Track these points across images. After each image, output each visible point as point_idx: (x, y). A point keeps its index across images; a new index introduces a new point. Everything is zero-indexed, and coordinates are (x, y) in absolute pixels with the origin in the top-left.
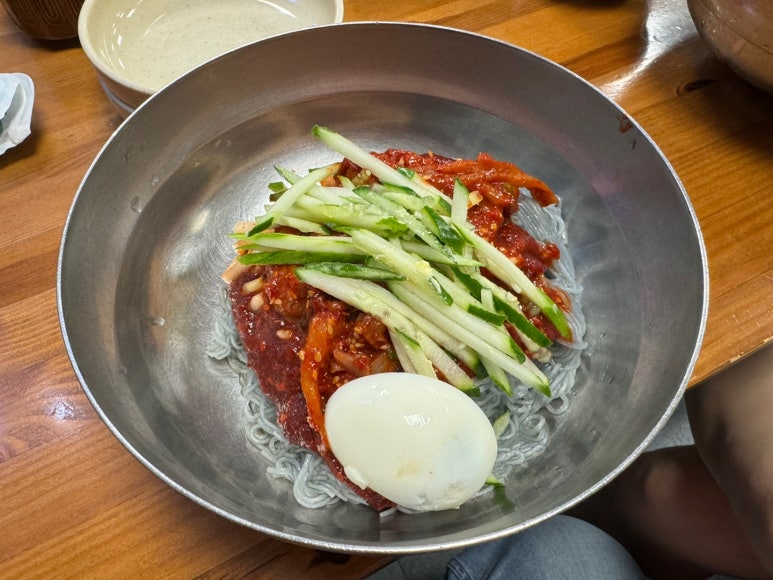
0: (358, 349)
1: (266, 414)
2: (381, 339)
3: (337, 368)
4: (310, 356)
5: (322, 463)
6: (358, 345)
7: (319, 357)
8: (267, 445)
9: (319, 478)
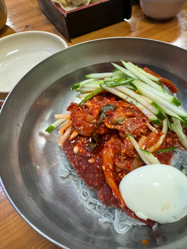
0: (125, 160)
1: (91, 195)
2: (133, 153)
3: (119, 170)
4: (107, 167)
5: (122, 212)
6: (124, 158)
7: (111, 167)
8: (95, 208)
9: (123, 219)
